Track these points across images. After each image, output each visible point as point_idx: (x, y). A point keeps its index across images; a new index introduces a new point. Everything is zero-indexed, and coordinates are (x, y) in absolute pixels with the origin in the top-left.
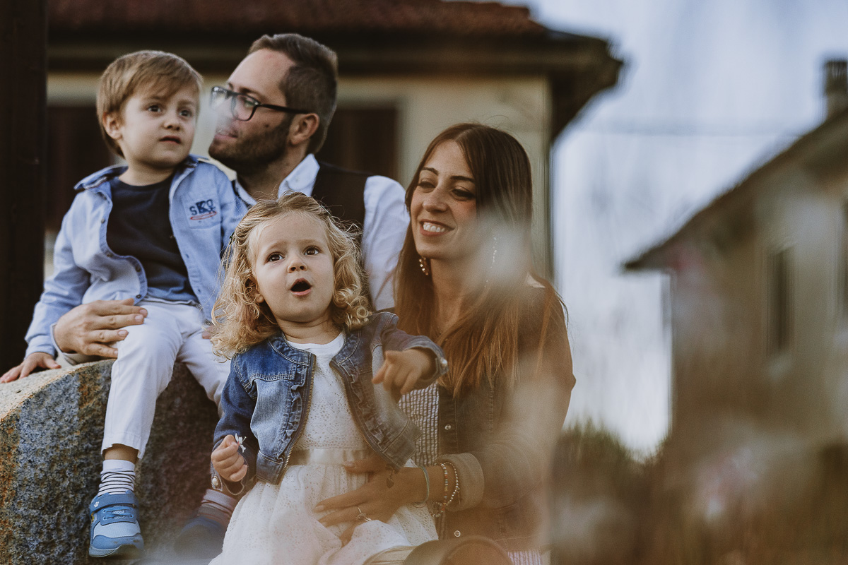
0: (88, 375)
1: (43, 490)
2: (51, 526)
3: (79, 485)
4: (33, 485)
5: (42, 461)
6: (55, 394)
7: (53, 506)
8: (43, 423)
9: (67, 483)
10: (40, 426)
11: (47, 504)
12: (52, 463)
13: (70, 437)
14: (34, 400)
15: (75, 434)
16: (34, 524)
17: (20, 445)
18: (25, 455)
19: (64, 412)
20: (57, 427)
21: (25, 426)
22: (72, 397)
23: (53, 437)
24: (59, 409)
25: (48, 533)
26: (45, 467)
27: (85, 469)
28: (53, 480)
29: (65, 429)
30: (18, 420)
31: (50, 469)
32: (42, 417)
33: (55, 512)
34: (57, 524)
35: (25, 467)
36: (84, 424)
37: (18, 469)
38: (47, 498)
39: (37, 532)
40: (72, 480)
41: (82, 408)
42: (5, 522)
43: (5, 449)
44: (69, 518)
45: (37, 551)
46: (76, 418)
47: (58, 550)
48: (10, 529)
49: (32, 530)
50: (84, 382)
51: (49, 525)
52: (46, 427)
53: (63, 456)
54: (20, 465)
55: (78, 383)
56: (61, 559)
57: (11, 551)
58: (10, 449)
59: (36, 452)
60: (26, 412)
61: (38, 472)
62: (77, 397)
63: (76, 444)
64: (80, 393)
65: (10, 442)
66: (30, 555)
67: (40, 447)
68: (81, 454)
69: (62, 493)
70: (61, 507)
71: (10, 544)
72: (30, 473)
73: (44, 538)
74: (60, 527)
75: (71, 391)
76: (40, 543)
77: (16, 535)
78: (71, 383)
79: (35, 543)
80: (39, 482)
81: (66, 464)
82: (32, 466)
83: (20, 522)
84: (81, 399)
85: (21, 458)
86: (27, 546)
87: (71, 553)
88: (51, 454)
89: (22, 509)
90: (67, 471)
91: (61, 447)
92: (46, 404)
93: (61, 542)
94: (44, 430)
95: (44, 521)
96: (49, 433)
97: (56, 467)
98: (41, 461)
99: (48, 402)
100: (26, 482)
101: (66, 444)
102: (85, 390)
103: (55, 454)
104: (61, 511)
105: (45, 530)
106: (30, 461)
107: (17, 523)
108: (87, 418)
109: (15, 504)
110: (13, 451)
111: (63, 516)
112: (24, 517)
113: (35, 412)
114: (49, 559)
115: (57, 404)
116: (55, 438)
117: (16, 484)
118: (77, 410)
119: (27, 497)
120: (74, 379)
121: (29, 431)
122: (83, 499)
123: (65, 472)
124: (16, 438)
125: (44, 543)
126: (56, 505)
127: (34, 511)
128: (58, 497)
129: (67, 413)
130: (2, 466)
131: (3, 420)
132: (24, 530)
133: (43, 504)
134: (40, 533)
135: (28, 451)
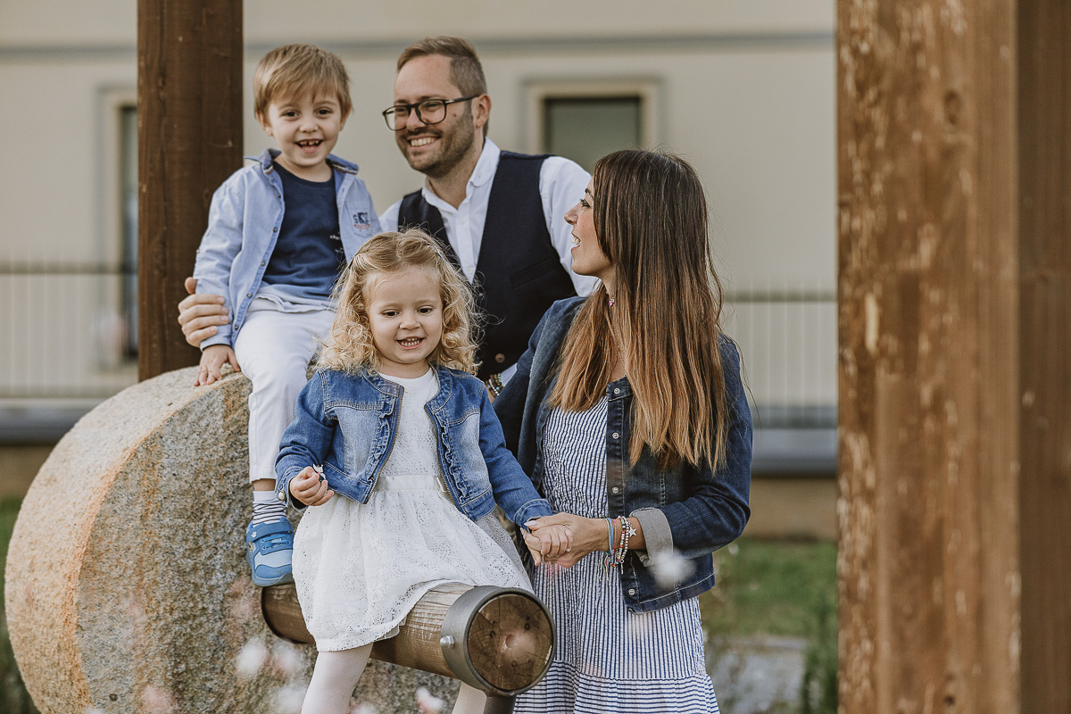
0: (233, 389)
1: (189, 500)
2: (198, 533)
3: (226, 492)
4: (178, 496)
5: (187, 473)
6: (198, 409)
7: (199, 514)
8: (186, 438)
9: (212, 491)
10: (184, 440)
11: (192, 513)
12: (197, 474)
13: (215, 448)
14: (177, 417)
15: (221, 445)
16: (181, 532)
17: (164, 461)
18: (169, 469)
19: (208, 425)
20: (201, 441)
21: (169, 441)
22: (216, 410)
23: (197, 449)
24: (203, 423)
25: (194, 539)
26: (190, 479)
27: (231, 477)
28: (199, 490)
29: (209, 442)
30: (161, 437)
31: (195, 480)
32: (186, 433)
33: (201, 519)
34: (204, 531)
35: (170, 480)
36: (230, 435)
37: (162, 483)
38: (192, 507)
39: (183, 540)
40: (217, 488)
41: (227, 420)
42: (150, 533)
43: (149, 466)
44: (216, 524)
45: (184, 557)
46: (221, 430)
47: (206, 553)
48: (156, 539)
49: (179, 538)
50: (229, 396)
51: (195, 532)
52: (190, 441)
53: (208, 467)
54: (164, 479)
55: (222, 398)
56: (208, 563)
57: (156, 559)
58: (154, 464)
59: (180, 465)
60: (169, 429)
61: (183, 483)
62: (222, 410)
63: (221, 454)
64: (225, 406)
65: (154, 459)
66: (176, 561)
67: (184, 460)
68: (226, 463)
69: (207, 501)
70: (207, 514)
71: (156, 552)
72: (175, 486)
73: (190, 545)
74: (207, 533)
75: (215, 406)
76: (186, 550)
77: (162, 544)
78: (215, 398)
79: (181, 550)
80: (184, 493)
81: (211, 474)
82: (176, 479)
83: (166, 532)
84: (226, 411)
85: (165, 472)
86: (174, 553)
87: (219, 556)
88: (196, 466)
89: (167, 520)
90: (213, 480)
91: (205, 458)
92: (189, 420)
93: (207, 547)
94: (188, 444)
95: (190, 528)
96: (193, 447)
97: (201, 477)
98: (186, 474)
99: (192, 417)
100: (171, 494)
101: (211, 455)
102: (230, 403)
103: (200, 465)
104: (208, 518)
105: (191, 537)
106: (174, 475)
107: (162, 533)
108: (231, 429)
109: (161, 516)
110: (157, 467)
111: (209, 522)
112: (170, 527)
113: (179, 428)
114: (196, 564)
115: (200, 419)
116: (200, 451)
117: (161, 497)
118: (222, 422)
119: (172, 508)
120: (218, 393)
121: (172, 446)
122: (230, 504)
123: (210, 482)
124: (160, 455)
125: (190, 549)
126: (202, 513)
127: (180, 520)
128: (204, 505)
129: (212, 426)
130: (146, 482)
131: (146, 439)
132: (169, 538)
133: (189, 513)
134: (187, 540)
135: (171, 466)
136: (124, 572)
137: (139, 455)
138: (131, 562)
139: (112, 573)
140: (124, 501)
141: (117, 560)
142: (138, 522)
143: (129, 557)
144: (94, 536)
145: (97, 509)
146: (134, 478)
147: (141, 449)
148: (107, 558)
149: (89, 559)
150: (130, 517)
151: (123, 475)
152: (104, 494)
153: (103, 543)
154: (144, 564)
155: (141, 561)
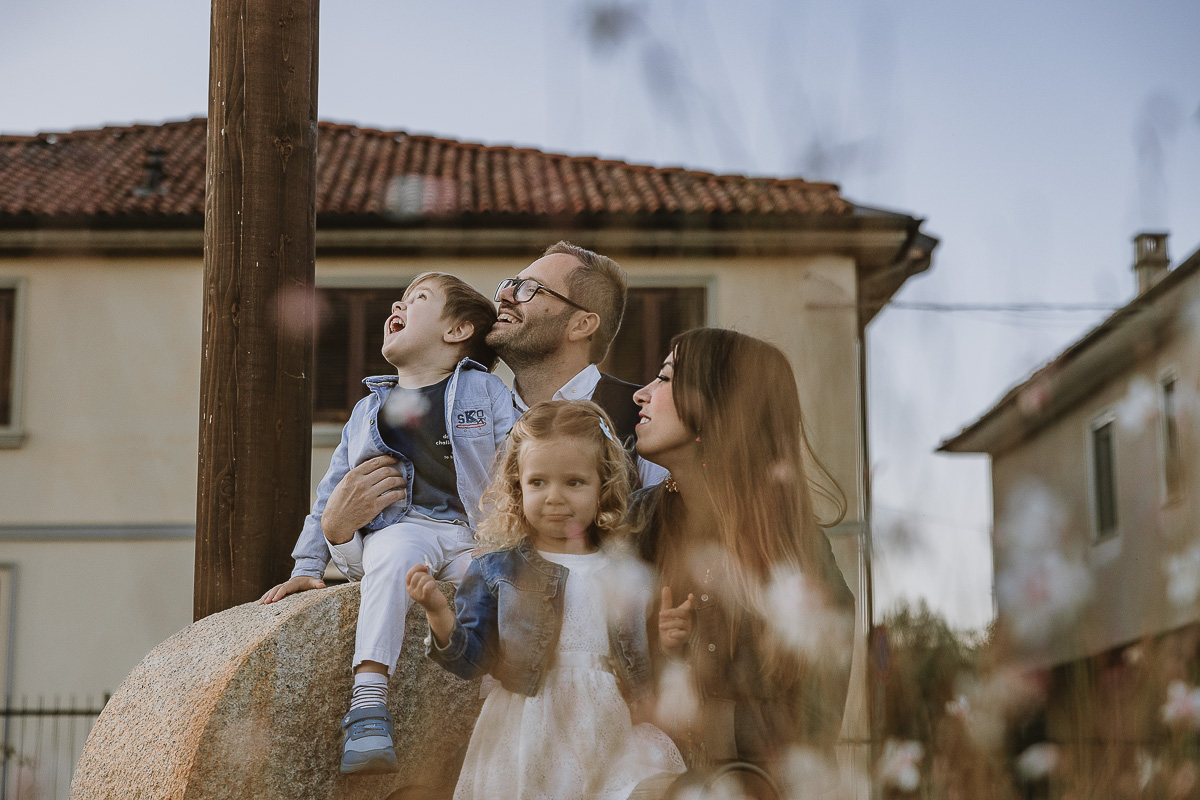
0: (349, 596)
1: (301, 716)
2: (310, 754)
4: (291, 711)
5: (301, 686)
6: (315, 616)
7: (311, 732)
8: (302, 647)
9: (327, 708)
10: (299, 649)
11: (305, 731)
12: (310, 688)
13: (330, 660)
14: (292, 623)
15: (336, 657)
16: (292, 751)
17: (278, 670)
18: (282, 680)
19: (323, 634)
20: (317, 651)
21: (283, 650)
22: (332, 619)
23: (312, 660)
24: (319, 632)
25: (306, 760)
26: (304, 692)
27: (345, 693)
28: (312, 705)
29: (325, 652)
30: (276, 644)
31: (309, 694)
32: (301, 640)
33: (314, 739)
34: (316, 751)
35: (282, 692)
36: (345, 646)
37: (275, 695)
38: (305, 724)
39: (295, 760)
41: (343, 630)
42: (261, 750)
43: (262, 675)
44: (329, 745)
45: (295, 779)
46: (337, 641)
47: (316, 778)
48: (267, 757)
49: (290, 759)
50: (345, 603)
51: (307, 752)
52: (305, 650)
53: (322, 680)
54: (277, 690)
55: (339, 605)
56: (320, 788)
57: (267, 781)
58: (267, 674)
59: (294, 677)
60: (284, 635)
61: (297, 697)
62: (338, 619)
63: (336, 667)
64: (341, 615)
65: (267, 667)
66: (287, 784)
67: (298, 671)
68: (341, 677)
69: (321, 719)
70: (320, 733)
71: (266, 773)
72: (288, 699)
73: (302, 766)
74: (319, 754)
75: (331, 613)
76: (297, 772)
77: (272, 763)
78: (331, 605)
79: (293, 772)
80: (297, 708)
81: (326, 688)
82: (290, 691)
83: (278, 750)
84: (342, 620)
85: (278, 683)
86: (285, 775)
87: (331, 782)
88: (310, 679)
89: (279, 737)
90: (327, 696)
91: (320, 671)
92: (305, 626)
93: (320, 770)
94: (303, 653)
95: (302, 748)
96: (308, 657)
97: (315, 692)
98: (299, 685)
99: (307, 624)
100: (283, 708)
101: (326, 668)
102: (346, 611)
103: (314, 678)
104: (320, 737)
105: (303, 758)
106: (288, 686)
107: (273, 752)
108: (347, 640)
109: (272, 732)
110: (271, 676)
112: (281, 745)
113: (294, 635)
114: (307, 788)
115: (316, 627)
116: (314, 662)
117: (273, 711)
118: (338, 632)
119: (284, 723)
120: (334, 600)
121: (287, 655)
123: (324, 697)
124: (273, 663)
125: (302, 771)
126: (315, 731)
127: (292, 738)
128: (317, 723)
129: (327, 635)
130: (258, 693)
131: (260, 645)
132: (281, 758)
133: (301, 731)
134: (298, 761)
135: (286, 676)
136: (232, 793)
137: (252, 662)
138: (240, 783)
139: (220, 794)
140: (235, 712)
141: (226, 779)
142: (249, 737)
143: (238, 777)
144: (201, 750)
145: (206, 719)
146: (247, 686)
147: (255, 655)
148: (215, 776)
149: (195, 776)
150: (240, 731)
151: (235, 683)
152: (214, 702)
153: (212, 758)
154: (253, 786)
155: (249, 781)
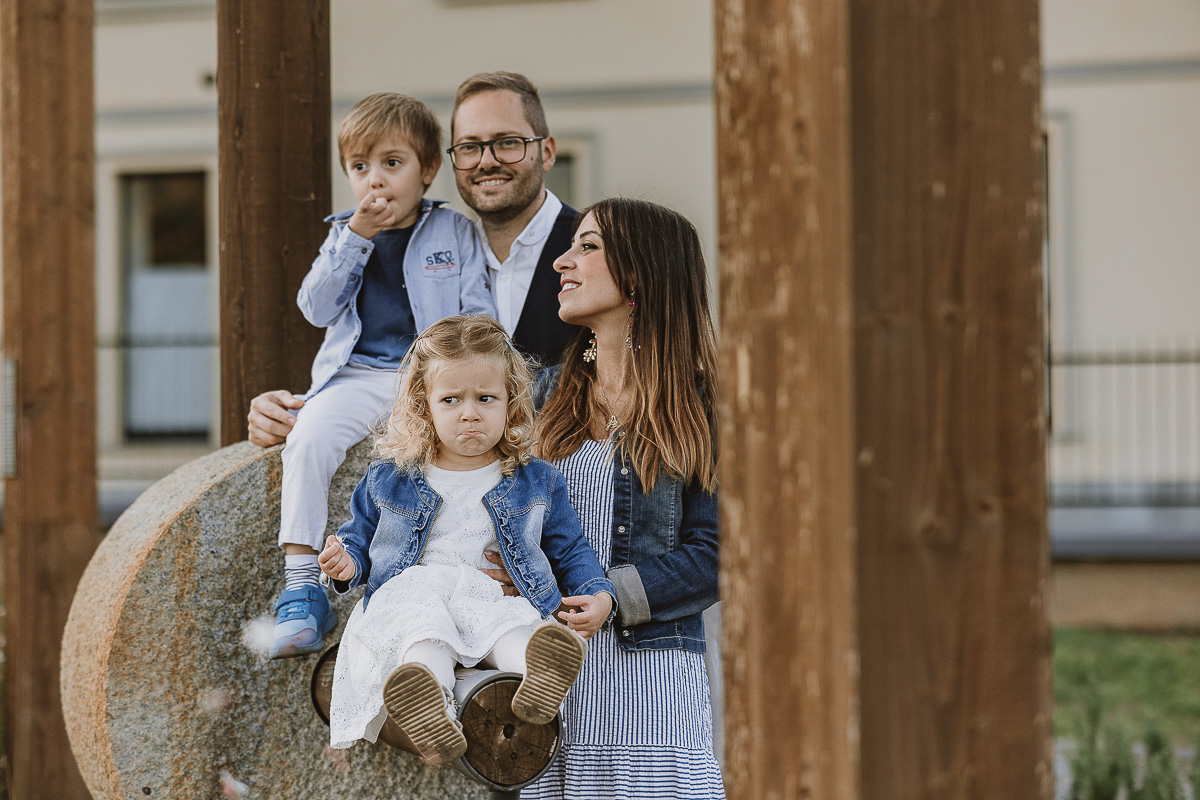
1: (229, 580)
2: (239, 615)
3: (270, 571)
4: (217, 576)
5: (227, 551)
6: (239, 482)
7: (240, 594)
8: (226, 513)
9: (255, 570)
10: (224, 515)
11: (233, 593)
12: (237, 551)
13: (258, 523)
14: (216, 491)
15: (265, 520)
16: (220, 614)
17: (201, 537)
18: (207, 547)
19: (249, 499)
20: (242, 516)
21: (207, 517)
22: (259, 483)
23: (238, 525)
24: (244, 497)
25: (235, 622)
26: (230, 556)
27: (276, 554)
28: (240, 568)
29: (251, 517)
30: (198, 512)
31: (236, 557)
32: (225, 507)
33: (243, 600)
34: (246, 612)
35: (207, 558)
36: (272, 510)
37: (199, 561)
38: (233, 587)
39: (223, 622)
40: (261, 567)
41: (271, 494)
42: (186, 615)
43: (184, 543)
44: (259, 605)
45: (224, 640)
46: (264, 504)
48: (193, 621)
49: (218, 620)
50: (273, 467)
51: (236, 614)
52: (230, 516)
53: (249, 544)
54: (202, 557)
55: (266, 469)
57: (193, 643)
58: (190, 541)
59: (219, 542)
60: (207, 503)
61: (223, 562)
62: (265, 483)
63: (265, 530)
64: (268, 479)
65: (190, 535)
66: (215, 645)
67: (224, 536)
69: (250, 581)
70: (249, 594)
71: (193, 636)
72: (213, 564)
73: (231, 627)
74: (250, 615)
75: (257, 478)
76: (226, 633)
77: (199, 626)
78: (257, 469)
79: (221, 633)
80: (224, 572)
81: (254, 551)
82: (215, 557)
83: (204, 613)
84: (270, 484)
85: (202, 549)
86: (212, 637)
88: (236, 543)
89: (205, 600)
90: (256, 559)
91: (247, 535)
92: (229, 493)
94: (228, 519)
95: (230, 610)
96: (233, 522)
97: (243, 555)
98: (226, 551)
99: (232, 491)
100: (209, 573)
101: (254, 531)
102: (274, 474)
103: (241, 542)
104: (250, 599)
105: (231, 620)
106: (212, 552)
107: (200, 615)
109: (198, 596)
110: (194, 544)
111: (252, 603)
112: (207, 608)
113: (217, 502)
114: (237, 648)
115: (241, 492)
116: (241, 527)
117: (198, 576)
118: (265, 495)
119: (210, 588)
120: (260, 465)
121: (211, 522)
122: (275, 584)
123: (253, 560)
124: (196, 531)
125: (231, 632)
126: (244, 593)
127: (219, 601)
128: (246, 584)
129: (254, 499)
130: (181, 560)
131: (181, 514)
132: (208, 621)
133: (229, 594)
134: (227, 623)
135: (209, 542)
136: (157, 656)
137: (174, 531)
138: (165, 646)
139: (145, 658)
140: (157, 580)
141: (150, 643)
142: (173, 603)
143: (163, 641)
144: (124, 618)
145: (127, 590)
146: (168, 555)
147: (176, 525)
148: (139, 642)
149: (119, 643)
150: (163, 598)
151: (156, 552)
152: (136, 573)
153: (134, 625)
154: (180, 648)
155: (176, 644)
